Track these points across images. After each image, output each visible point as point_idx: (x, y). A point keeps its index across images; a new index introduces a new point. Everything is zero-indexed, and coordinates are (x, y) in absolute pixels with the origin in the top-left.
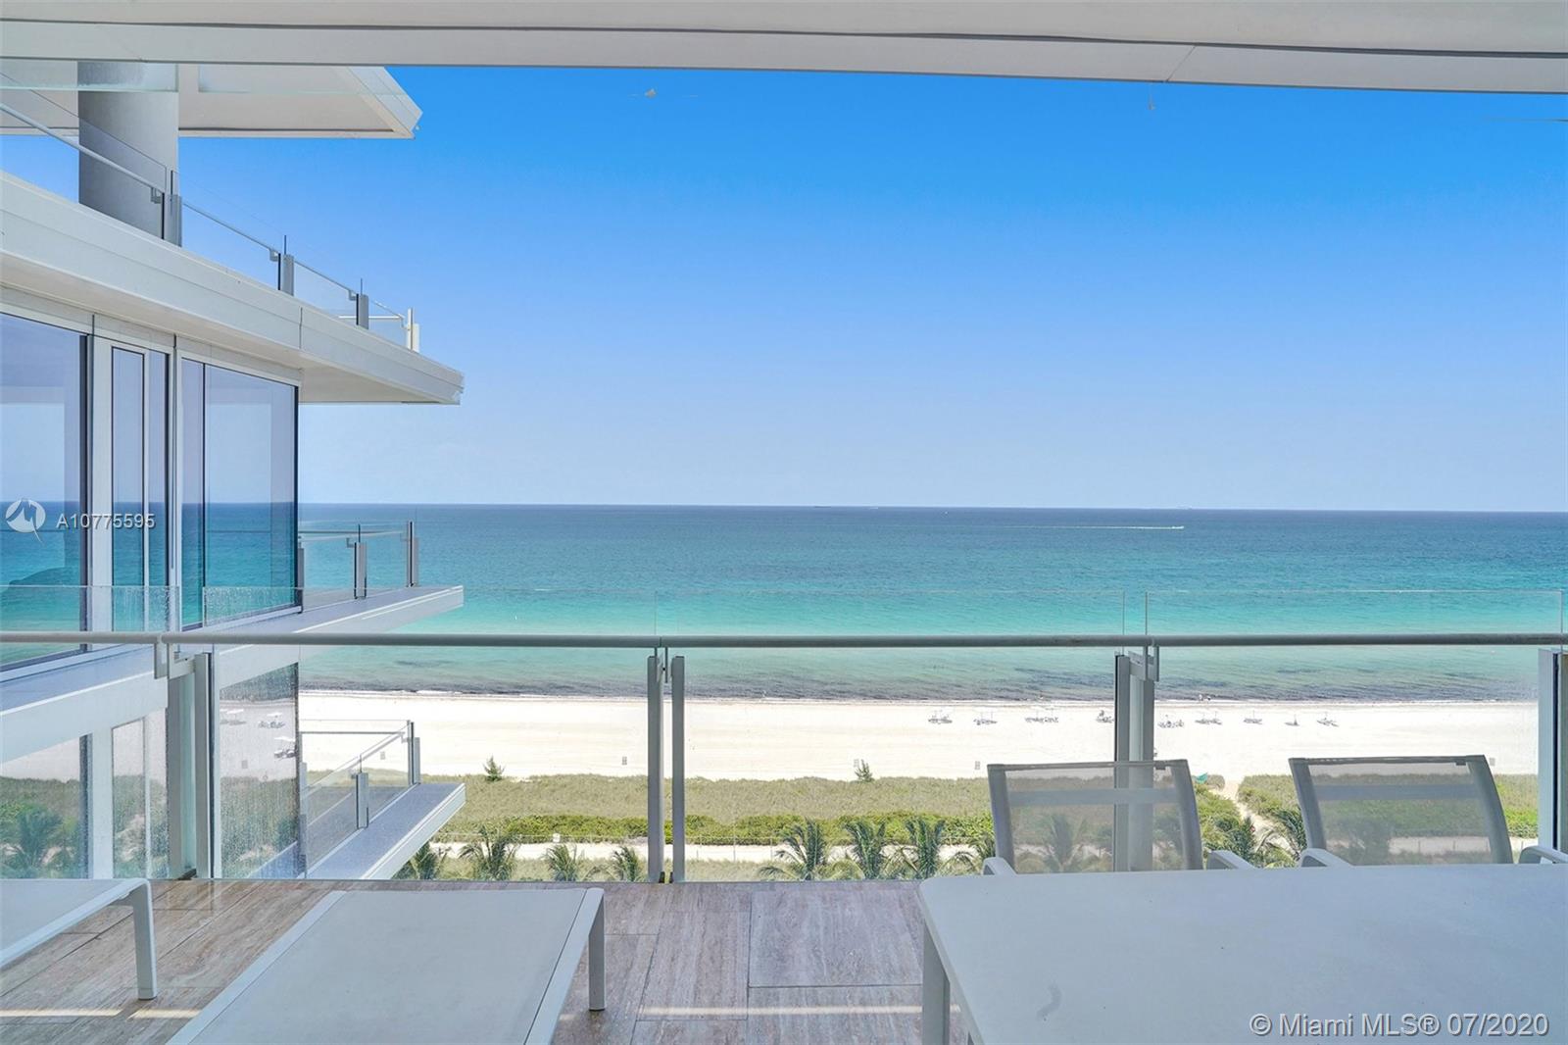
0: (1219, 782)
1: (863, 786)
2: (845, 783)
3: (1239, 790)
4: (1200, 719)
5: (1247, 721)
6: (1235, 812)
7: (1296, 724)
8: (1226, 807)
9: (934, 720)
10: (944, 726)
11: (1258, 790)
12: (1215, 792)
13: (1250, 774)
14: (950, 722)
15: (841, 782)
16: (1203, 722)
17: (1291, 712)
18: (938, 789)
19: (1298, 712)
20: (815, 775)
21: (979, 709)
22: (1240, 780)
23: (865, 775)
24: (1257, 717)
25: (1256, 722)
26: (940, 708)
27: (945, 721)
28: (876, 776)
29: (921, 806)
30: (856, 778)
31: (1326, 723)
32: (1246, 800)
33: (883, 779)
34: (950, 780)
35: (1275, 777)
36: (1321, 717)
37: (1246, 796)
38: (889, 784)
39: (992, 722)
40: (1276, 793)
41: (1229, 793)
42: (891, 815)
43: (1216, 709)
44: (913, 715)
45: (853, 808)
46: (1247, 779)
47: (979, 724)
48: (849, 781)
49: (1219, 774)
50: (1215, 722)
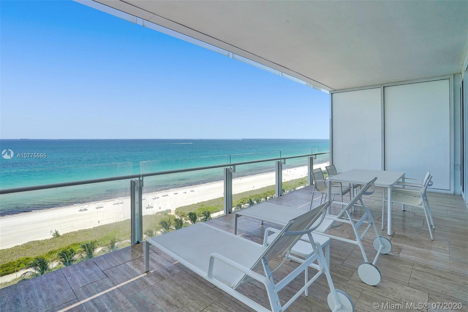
0: (170, 211)
1: (56, 239)
2: (48, 240)
3: (175, 212)
4: (163, 195)
5: (175, 194)
6: (175, 217)
7: (186, 193)
8: (173, 217)
9: (81, 210)
10: (85, 211)
11: (180, 211)
12: (169, 214)
13: (177, 207)
14: (87, 210)
15: (46, 240)
16: (164, 196)
17: (185, 190)
18: (86, 233)
19: (186, 190)
20: (33, 240)
21: (97, 204)
22: (175, 209)
23: (57, 235)
24: (177, 192)
25: (177, 194)
26: (83, 206)
27: (85, 210)
28: (61, 234)
29: (81, 240)
30: (52, 237)
31: (192, 191)
32: (177, 214)
33: (64, 234)
34: (90, 229)
35: (183, 207)
36: (191, 190)
37: (177, 213)
38: (66, 235)
39: (102, 207)
40: (183, 211)
41: (173, 213)
42: (70, 246)
43: (167, 192)
44: (74, 210)
45: (53, 247)
46: (176, 209)
47: (97, 209)
48: (50, 238)
49: (170, 209)
50: (167, 195)
